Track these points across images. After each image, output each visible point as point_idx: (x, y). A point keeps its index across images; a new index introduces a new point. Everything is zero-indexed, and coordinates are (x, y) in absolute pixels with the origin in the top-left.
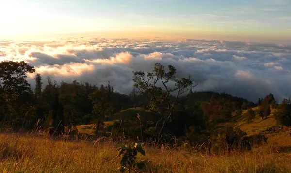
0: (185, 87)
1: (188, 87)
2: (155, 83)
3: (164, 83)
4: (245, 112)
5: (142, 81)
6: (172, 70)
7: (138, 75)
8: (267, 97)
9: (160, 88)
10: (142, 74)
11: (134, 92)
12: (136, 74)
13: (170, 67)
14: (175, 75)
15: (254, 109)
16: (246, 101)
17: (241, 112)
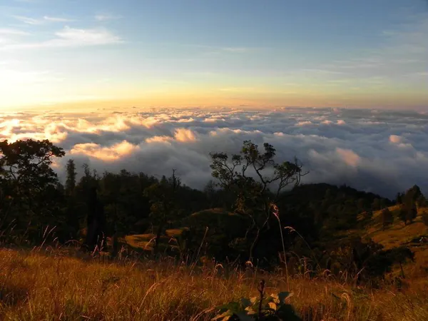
0: (290, 175)
1: (294, 176)
2: (244, 170)
3: (257, 171)
4: (377, 214)
5: (224, 167)
6: (270, 150)
7: (218, 159)
8: (411, 190)
9: (251, 179)
10: (224, 157)
11: (210, 185)
12: (215, 156)
13: (266, 145)
14: (274, 158)
15: (391, 209)
16: (378, 197)
17: (372, 214)
